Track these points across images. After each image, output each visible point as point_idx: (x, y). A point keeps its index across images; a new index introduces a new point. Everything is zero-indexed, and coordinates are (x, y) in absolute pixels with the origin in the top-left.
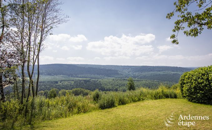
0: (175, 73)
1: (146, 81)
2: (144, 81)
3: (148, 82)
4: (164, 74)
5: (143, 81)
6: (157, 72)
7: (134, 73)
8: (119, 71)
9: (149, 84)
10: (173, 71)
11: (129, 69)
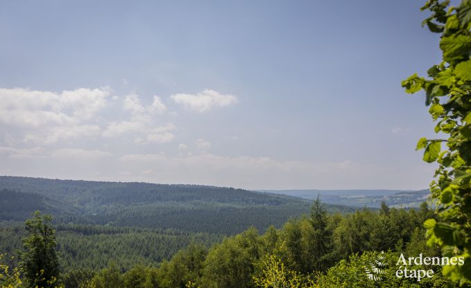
0: (227, 205)
1: (139, 232)
2: (131, 234)
3: (144, 237)
4: (196, 208)
5: (127, 231)
6: (175, 202)
7: (103, 206)
8: (47, 199)
9: (146, 241)
10: (220, 201)
11: (83, 191)
